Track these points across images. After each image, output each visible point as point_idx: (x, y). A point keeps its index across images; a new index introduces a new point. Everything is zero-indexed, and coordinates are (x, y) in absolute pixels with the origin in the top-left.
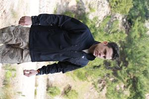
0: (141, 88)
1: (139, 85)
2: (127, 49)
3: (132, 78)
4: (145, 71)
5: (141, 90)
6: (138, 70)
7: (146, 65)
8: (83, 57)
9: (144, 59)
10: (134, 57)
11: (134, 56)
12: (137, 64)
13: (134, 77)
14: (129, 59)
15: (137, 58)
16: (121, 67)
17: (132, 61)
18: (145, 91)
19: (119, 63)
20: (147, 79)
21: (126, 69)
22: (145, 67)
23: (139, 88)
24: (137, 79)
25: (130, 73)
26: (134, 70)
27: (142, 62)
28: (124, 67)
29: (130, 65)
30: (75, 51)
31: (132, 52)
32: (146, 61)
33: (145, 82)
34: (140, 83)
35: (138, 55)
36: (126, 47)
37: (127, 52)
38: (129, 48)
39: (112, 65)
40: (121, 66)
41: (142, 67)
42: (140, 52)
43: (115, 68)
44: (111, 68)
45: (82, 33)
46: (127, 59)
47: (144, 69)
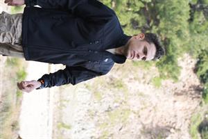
0: (173, 51)
1: (170, 48)
2: (158, 5)
3: (163, 39)
4: (179, 31)
5: (172, 53)
6: (170, 30)
7: (180, 24)
8: (107, 60)
9: (178, 16)
10: (167, 15)
11: (167, 13)
12: (169, 23)
13: (166, 38)
14: (161, 17)
15: (170, 16)
16: (151, 27)
17: (164, 19)
18: (177, 54)
19: (149, 22)
20: (180, 41)
21: (157, 29)
22: (179, 26)
23: (171, 51)
24: (169, 41)
25: (161, 33)
26: (167, 30)
27: (176, 21)
28: (154, 27)
29: (162, 25)
30: (94, 51)
31: (164, 9)
32: (181, 19)
33: (178, 45)
34: (172, 46)
35: (172, 12)
36: (157, 3)
37: (158, 8)
38: (162, 3)
39: (140, 25)
40: (151, 25)
41: (176, 26)
42: (175, 8)
43: (144, 27)
44: (139, 28)
45: (107, 21)
46: (158, 17)
47: (178, 29)
